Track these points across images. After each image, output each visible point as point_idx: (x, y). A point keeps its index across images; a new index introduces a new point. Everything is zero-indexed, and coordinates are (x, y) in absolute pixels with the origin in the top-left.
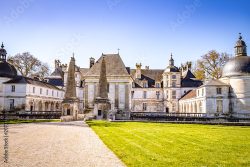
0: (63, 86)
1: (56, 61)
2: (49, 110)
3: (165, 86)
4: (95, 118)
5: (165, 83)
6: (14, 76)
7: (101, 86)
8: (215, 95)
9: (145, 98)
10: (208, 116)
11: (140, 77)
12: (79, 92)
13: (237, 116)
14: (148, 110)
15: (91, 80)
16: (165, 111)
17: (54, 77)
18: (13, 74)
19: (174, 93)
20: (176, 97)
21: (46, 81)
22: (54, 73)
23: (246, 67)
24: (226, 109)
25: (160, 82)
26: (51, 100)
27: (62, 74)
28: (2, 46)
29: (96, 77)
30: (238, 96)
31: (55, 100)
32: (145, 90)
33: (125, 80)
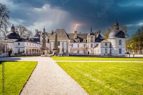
0: (40, 42)
1: (36, 30)
2: (34, 53)
3: (88, 42)
4: (53, 55)
5: (88, 40)
6: (19, 38)
7: (55, 44)
8: (105, 46)
9: (78, 47)
10: (101, 55)
11: (76, 37)
12: (47, 45)
13: (113, 55)
14: (80, 53)
15: (52, 40)
16: (87, 53)
17: (35, 38)
18: (18, 38)
19: (92, 45)
20: (93, 47)
21: (32, 40)
22: (36, 36)
23: (117, 35)
24: (108, 52)
25: (85, 40)
26: (35, 48)
27: (39, 36)
28: (13, 25)
29: (54, 39)
30: (113, 47)
31: (36, 49)
32: (79, 43)
33: (67, 40)
